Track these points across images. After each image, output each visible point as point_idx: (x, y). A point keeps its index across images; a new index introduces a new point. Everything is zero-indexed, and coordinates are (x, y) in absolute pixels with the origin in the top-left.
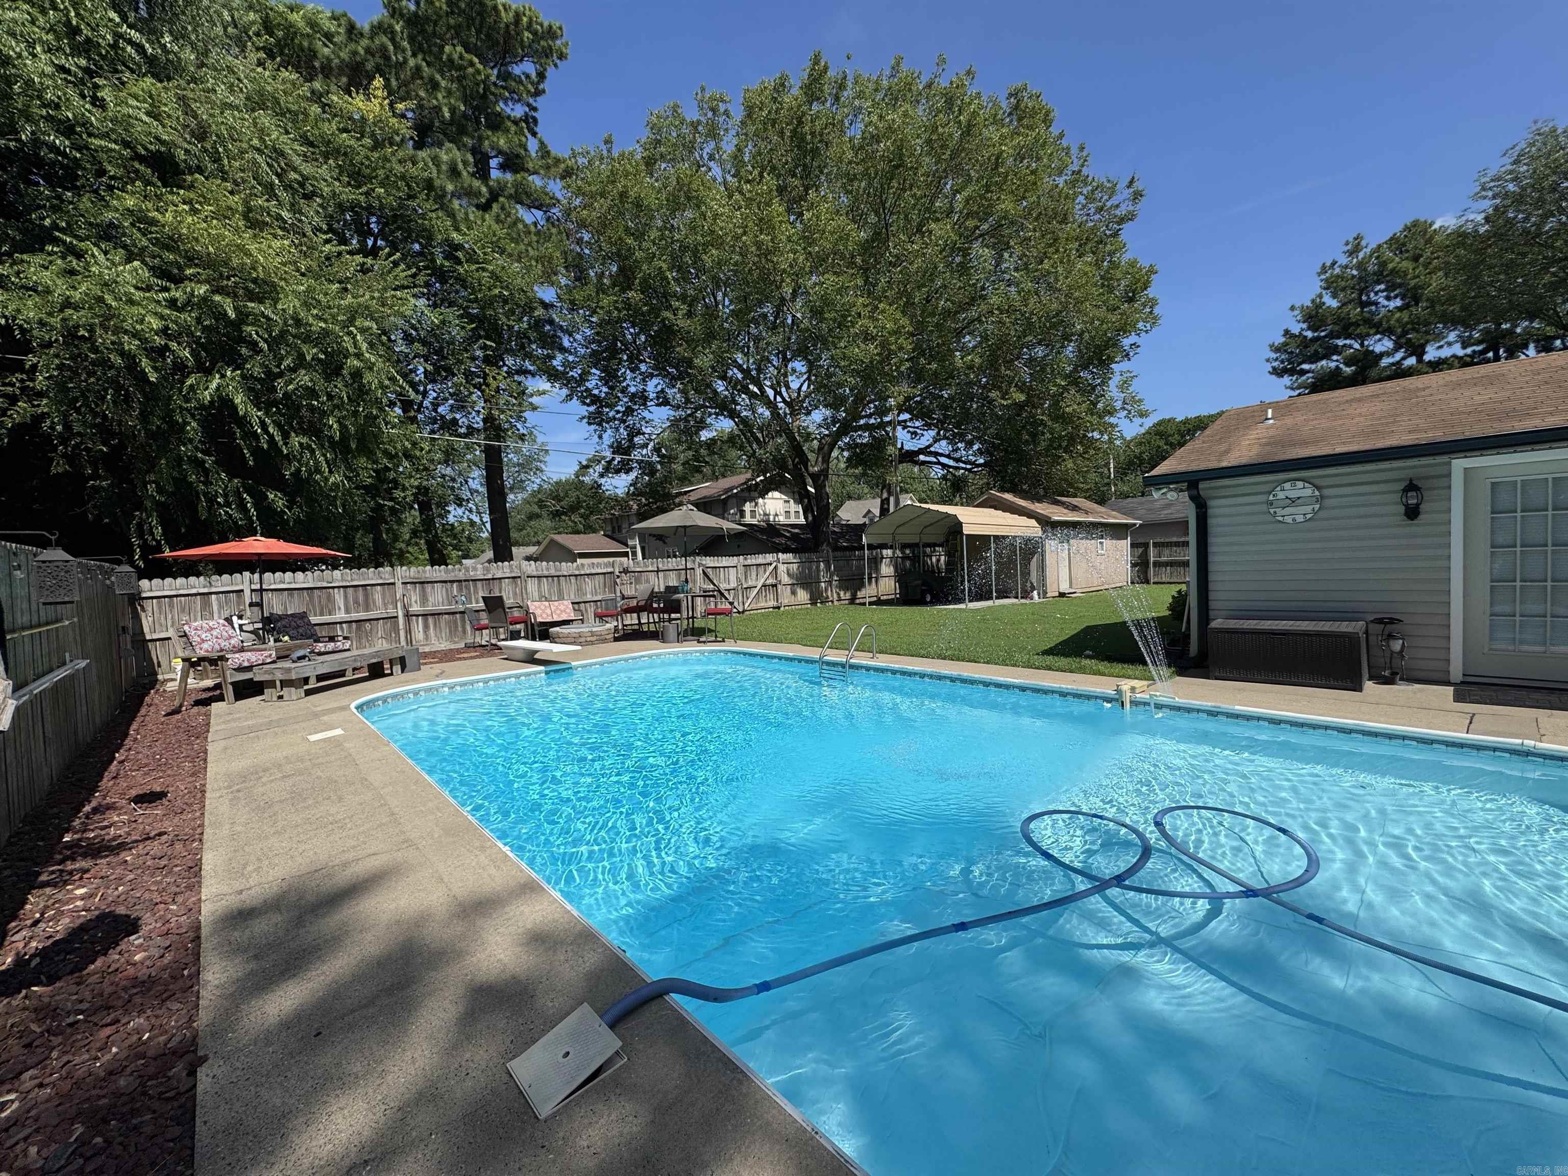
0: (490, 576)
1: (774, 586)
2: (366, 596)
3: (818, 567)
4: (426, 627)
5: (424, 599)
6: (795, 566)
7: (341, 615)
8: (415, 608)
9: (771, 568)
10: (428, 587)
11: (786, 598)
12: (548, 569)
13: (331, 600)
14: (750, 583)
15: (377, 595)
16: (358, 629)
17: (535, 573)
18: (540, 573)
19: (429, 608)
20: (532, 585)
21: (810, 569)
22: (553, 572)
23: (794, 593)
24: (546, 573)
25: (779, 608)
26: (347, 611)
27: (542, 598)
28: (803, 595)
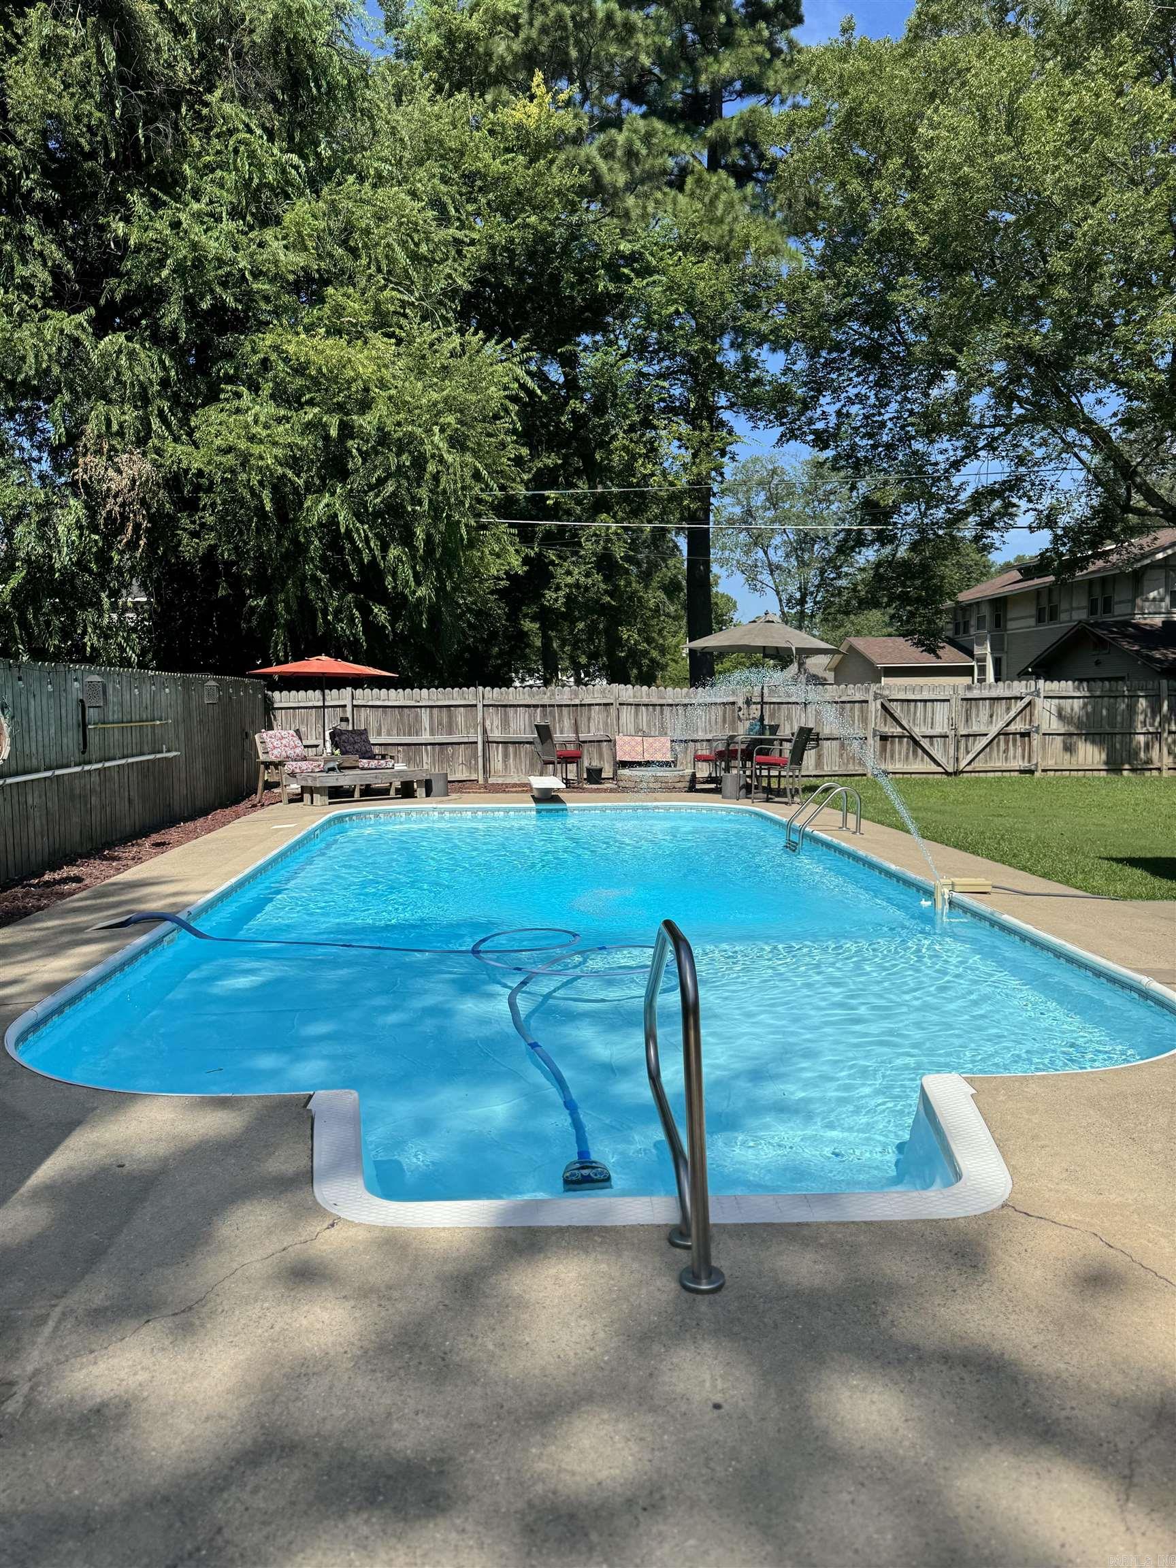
0: (577, 702)
1: (1025, 735)
2: (450, 717)
3: (1132, 710)
4: (506, 756)
5: (505, 723)
6: (1077, 704)
7: (426, 737)
8: (496, 734)
9: (1021, 704)
10: (511, 711)
11: (1050, 755)
12: (648, 695)
13: (418, 719)
14: (975, 729)
15: (460, 716)
16: (441, 752)
17: (631, 700)
18: (637, 700)
19: (512, 736)
20: (627, 715)
21: (1112, 711)
22: (655, 700)
23: (1069, 748)
24: (645, 700)
25: (1031, 772)
26: (432, 734)
27: (639, 731)
28: (1090, 755)
